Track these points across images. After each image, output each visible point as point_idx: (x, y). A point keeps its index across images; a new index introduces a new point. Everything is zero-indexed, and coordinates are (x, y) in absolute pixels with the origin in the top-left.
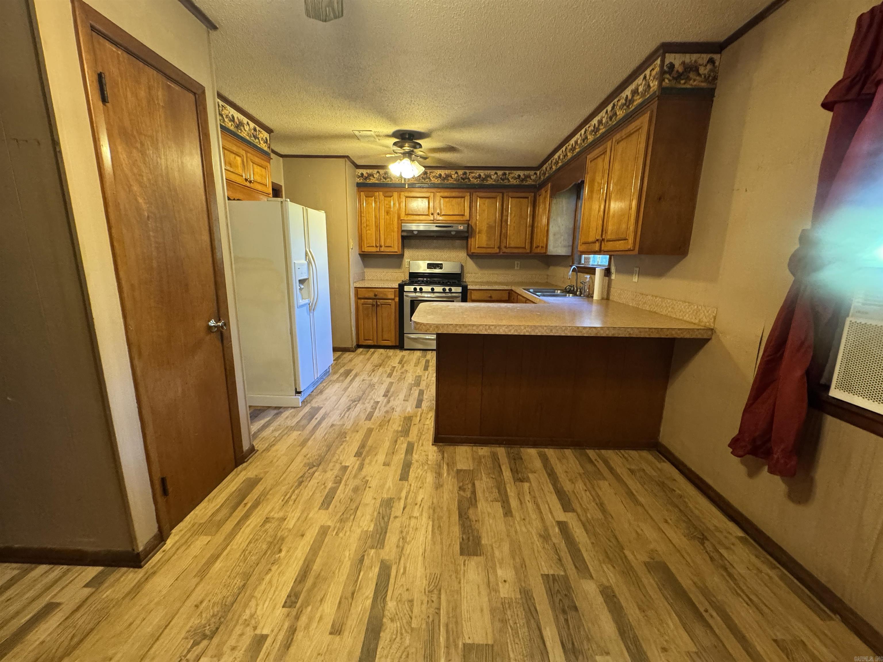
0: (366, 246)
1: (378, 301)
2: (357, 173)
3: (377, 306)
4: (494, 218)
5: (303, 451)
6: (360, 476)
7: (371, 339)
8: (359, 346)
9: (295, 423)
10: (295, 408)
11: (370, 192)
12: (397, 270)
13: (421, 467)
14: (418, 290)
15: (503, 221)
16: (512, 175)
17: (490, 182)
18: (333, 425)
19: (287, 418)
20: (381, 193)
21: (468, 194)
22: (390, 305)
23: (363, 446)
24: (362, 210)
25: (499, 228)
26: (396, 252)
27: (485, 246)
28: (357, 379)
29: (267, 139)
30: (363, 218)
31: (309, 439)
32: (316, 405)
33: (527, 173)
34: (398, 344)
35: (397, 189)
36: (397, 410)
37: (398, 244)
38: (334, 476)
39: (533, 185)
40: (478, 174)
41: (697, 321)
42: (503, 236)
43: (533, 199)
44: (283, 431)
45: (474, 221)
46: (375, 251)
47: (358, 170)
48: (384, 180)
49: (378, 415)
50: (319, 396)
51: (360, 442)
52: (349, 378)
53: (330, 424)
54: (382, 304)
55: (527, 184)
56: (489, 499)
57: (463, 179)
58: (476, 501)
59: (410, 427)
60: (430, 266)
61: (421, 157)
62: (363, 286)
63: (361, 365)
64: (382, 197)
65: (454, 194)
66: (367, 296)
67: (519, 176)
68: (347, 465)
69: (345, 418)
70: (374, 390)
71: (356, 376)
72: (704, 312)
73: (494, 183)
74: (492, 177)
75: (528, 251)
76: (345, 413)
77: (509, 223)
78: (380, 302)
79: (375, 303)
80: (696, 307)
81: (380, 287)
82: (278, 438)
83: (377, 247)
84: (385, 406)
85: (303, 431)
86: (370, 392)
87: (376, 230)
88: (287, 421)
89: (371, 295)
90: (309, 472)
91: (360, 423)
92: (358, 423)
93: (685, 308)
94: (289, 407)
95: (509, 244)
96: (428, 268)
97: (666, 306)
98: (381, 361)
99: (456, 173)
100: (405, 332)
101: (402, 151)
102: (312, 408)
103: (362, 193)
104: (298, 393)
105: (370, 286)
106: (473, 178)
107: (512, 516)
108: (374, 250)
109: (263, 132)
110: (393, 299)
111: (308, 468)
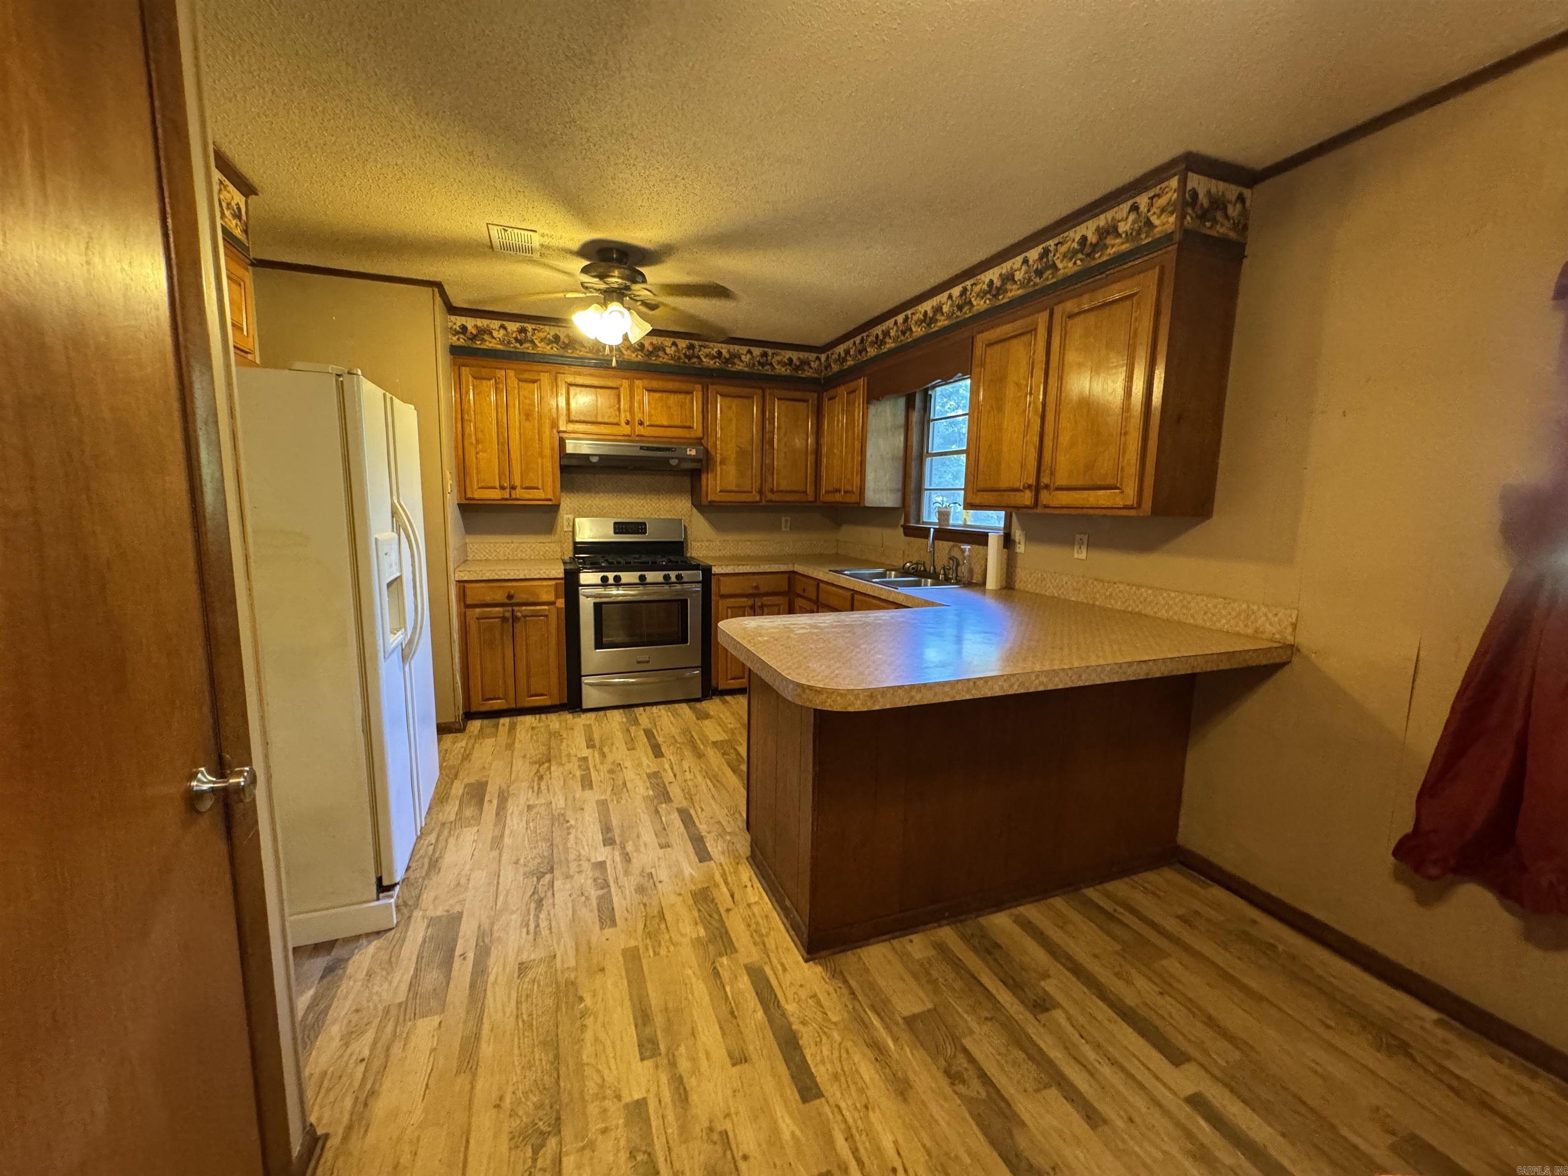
0: (475, 487)
1: (516, 608)
2: (450, 324)
3: (515, 619)
4: (749, 435)
5: (480, 1084)
6: (697, 1130)
7: (501, 696)
8: (470, 715)
9: (404, 987)
10: (379, 933)
11: (484, 367)
12: (541, 538)
13: (824, 1038)
14: (611, 581)
15: (766, 441)
16: (779, 358)
17: (739, 367)
18: (523, 968)
19: (370, 975)
20: (511, 373)
21: (699, 387)
22: (546, 616)
23: (643, 1017)
24: (466, 407)
25: (759, 455)
26: (550, 500)
27: (734, 489)
28: (511, 806)
29: (239, 209)
30: (466, 424)
31: (477, 1037)
32: (440, 912)
33: (803, 355)
34: (565, 701)
35: (548, 367)
36: (662, 878)
37: (554, 481)
38: (623, 1156)
39: (814, 378)
40: (716, 350)
41: (1250, 631)
42: (766, 470)
43: (815, 402)
44: (380, 1029)
45: (711, 440)
46: (500, 497)
47: (453, 318)
48: (518, 345)
49: (624, 903)
50: (435, 879)
51: (627, 1003)
52: (490, 809)
53: (512, 965)
54: (525, 616)
55: (803, 376)
56: (1030, 1089)
57: (689, 358)
58: (1009, 1105)
59: (721, 920)
60: (620, 528)
61: (644, 303)
62: (479, 578)
63: (498, 765)
64: (513, 381)
65: (670, 385)
66: (488, 599)
67: (790, 360)
68: (637, 1096)
69: (545, 932)
70: (573, 831)
71: (503, 799)
72: (1265, 615)
73: (746, 369)
74: (743, 358)
75: (811, 498)
76: (537, 917)
77: (775, 446)
78: (520, 611)
79: (508, 615)
80: (1244, 606)
81: (522, 577)
82: (377, 1064)
83: (502, 488)
84: (627, 873)
85: (443, 1011)
86: (567, 839)
87: (500, 452)
88: (376, 988)
89: (500, 597)
90: (539, 1164)
91: (594, 939)
92: (589, 943)
93: (1215, 607)
94: (358, 937)
95: (778, 484)
96: (615, 533)
97: (1167, 603)
98: (543, 749)
99: (674, 344)
100: (583, 673)
101: (603, 286)
102: (432, 922)
103: (464, 370)
104: (383, 888)
105: (497, 577)
106: (707, 356)
107: (1105, 1121)
108: (495, 494)
109: (231, 188)
110: (553, 603)
111: (529, 1152)
